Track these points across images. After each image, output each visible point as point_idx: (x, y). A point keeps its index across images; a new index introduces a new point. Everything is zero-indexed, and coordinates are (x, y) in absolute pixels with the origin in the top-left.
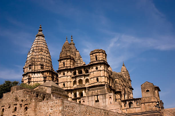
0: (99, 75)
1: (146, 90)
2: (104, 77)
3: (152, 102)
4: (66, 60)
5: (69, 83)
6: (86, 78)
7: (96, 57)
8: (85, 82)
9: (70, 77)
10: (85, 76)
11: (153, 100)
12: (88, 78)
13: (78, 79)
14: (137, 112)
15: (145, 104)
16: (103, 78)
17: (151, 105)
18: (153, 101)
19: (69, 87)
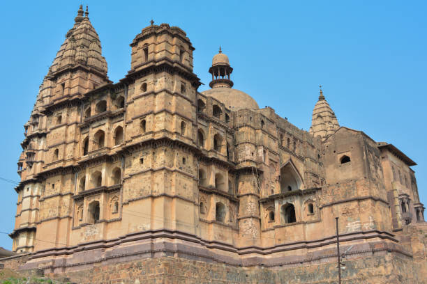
0: (148, 110)
1: (340, 156)
2: (162, 116)
3: (359, 200)
4: (68, 76)
5: (70, 147)
6: (118, 124)
7: (146, 51)
8: (112, 138)
9: (74, 128)
10: (112, 117)
11: (362, 193)
12: (122, 124)
13: (92, 132)
14: (308, 240)
15: (335, 207)
16: (161, 119)
17: (353, 209)
18: (363, 195)
19: (69, 160)
